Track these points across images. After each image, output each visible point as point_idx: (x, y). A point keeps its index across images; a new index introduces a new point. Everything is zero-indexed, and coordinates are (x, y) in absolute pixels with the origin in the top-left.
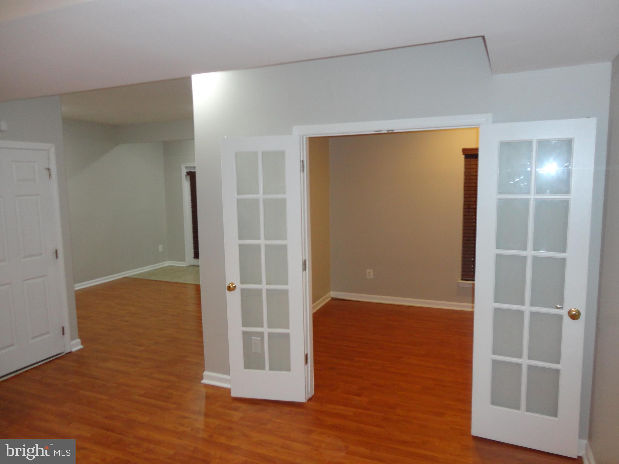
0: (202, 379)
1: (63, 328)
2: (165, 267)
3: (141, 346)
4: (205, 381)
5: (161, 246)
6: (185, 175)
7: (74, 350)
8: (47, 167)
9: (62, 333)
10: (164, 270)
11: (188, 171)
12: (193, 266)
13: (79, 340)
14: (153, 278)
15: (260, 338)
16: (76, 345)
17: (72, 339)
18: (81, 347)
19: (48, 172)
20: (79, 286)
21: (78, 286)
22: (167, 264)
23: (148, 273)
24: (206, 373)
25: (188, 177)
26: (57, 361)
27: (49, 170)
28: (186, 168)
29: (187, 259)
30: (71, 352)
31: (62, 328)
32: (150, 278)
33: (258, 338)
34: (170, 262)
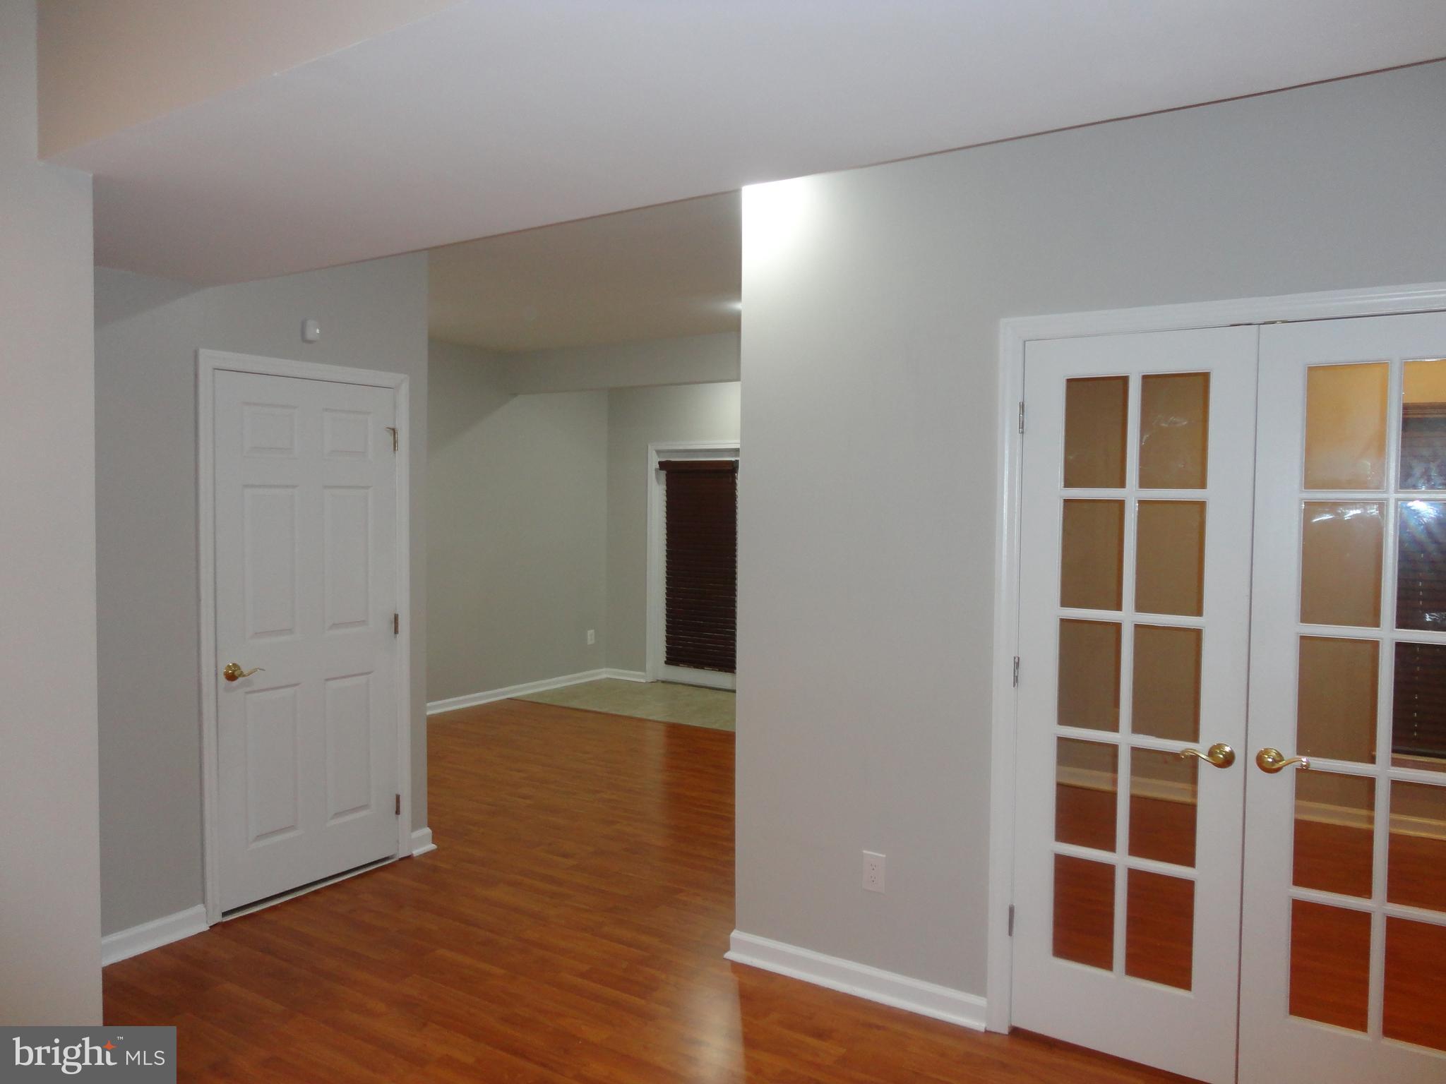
0: (727, 949)
1: (398, 798)
2: (600, 681)
3: (565, 856)
4: (731, 955)
5: (591, 633)
6: (656, 470)
7: (417, 852)
8: (392, 426)
9: (395, 809)
10: (596, 687)
11: (664, 460)
12: (663, 682)
13: (428, 831)
14: (575, 704)
15: (884, 856)
16: (420, 843)
17: (415, 827)
18: (432, 847)
19: (391, 438)
20: (437, 708)
21: (435, 707)
22: (604, 674)
23: (560, 692)
24: (735, 934)
25: (663, 474)
26: (382, 875)
27: (394, 431)
28: (658, 452)
29: (649, 666)
30: (409, 857)
31: (395, 797)
32: (566, 705)
33: (881, 855)
34: (609, 669)
